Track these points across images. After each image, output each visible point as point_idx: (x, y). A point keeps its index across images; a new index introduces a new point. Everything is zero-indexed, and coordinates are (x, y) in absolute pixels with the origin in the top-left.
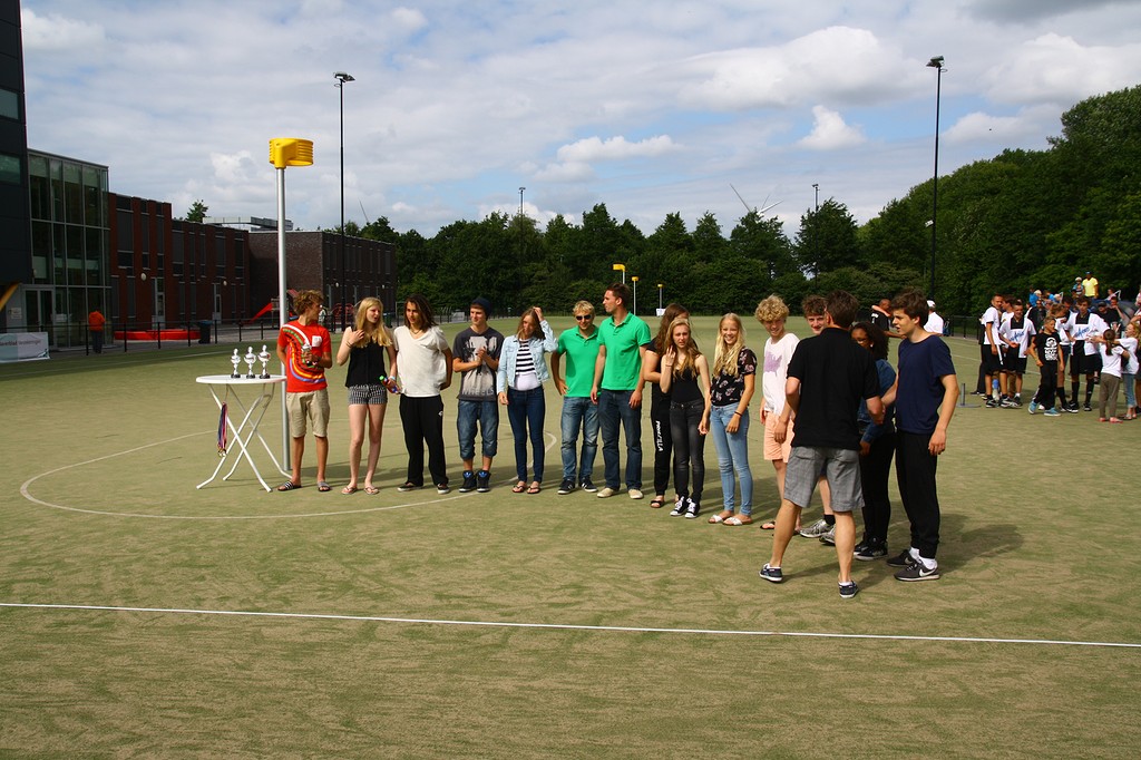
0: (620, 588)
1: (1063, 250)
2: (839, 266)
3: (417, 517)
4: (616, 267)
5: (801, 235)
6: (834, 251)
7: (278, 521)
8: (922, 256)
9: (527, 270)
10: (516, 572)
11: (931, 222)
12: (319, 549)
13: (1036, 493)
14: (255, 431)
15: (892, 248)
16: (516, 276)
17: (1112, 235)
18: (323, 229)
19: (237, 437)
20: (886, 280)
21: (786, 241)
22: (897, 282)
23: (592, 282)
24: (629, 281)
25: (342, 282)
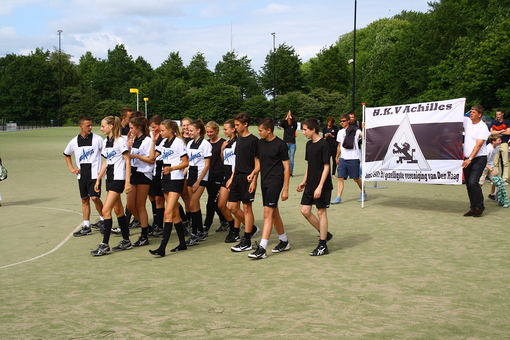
0: (135, 330)
1: (439, 79)
2: (290, 91)
4: (132, 91)
5: (264, 69)
6: (286, 81)
8: (346, 84)
9: (65, 92)
10: (54, 322)
11: (352, 60)
13: (426, 248)
15: (326, 78)
16: (56, 96)
17: (470, 69)
20: (322, 100)
21: (252, 73)
22: (330, 102)
23: (114, 101)
24: (142, 101)
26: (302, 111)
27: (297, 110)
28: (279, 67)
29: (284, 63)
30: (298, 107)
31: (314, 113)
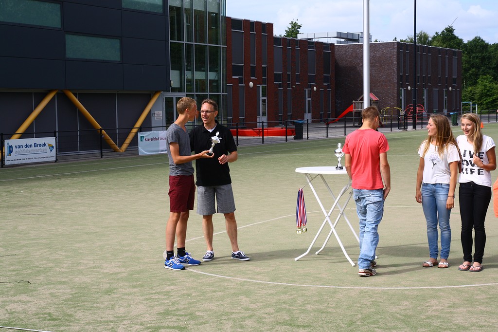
7: (361, 292)
12: (397, 318)
14: (342, 214)
18: (398, 40)
19: (327, 218)
25: (414, 86)
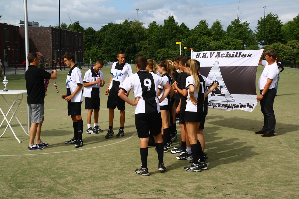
0: (178, 191)
2: (274, 42)
3: (86, 155)
4: (177, 43)
5: (258, 29)
6: (272, 36)
7: (23, 157)
9: (139, 44)
10: (130, 182)
12: (40, 171)
14: (14, 115)
16: (134, 47)
18: (52, 26)
19: (5, 118)
20: (295, 48)
21: (250, 31)
23: (167, 49)
24: (183, 49)
25: (60, 50)
26: (282, 55)
27: (278, 54)
28: (267, 28)
29: (271, 25)
30: (279, 53)
31: (289, 56)
